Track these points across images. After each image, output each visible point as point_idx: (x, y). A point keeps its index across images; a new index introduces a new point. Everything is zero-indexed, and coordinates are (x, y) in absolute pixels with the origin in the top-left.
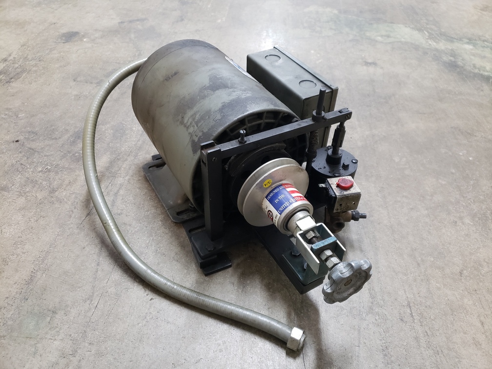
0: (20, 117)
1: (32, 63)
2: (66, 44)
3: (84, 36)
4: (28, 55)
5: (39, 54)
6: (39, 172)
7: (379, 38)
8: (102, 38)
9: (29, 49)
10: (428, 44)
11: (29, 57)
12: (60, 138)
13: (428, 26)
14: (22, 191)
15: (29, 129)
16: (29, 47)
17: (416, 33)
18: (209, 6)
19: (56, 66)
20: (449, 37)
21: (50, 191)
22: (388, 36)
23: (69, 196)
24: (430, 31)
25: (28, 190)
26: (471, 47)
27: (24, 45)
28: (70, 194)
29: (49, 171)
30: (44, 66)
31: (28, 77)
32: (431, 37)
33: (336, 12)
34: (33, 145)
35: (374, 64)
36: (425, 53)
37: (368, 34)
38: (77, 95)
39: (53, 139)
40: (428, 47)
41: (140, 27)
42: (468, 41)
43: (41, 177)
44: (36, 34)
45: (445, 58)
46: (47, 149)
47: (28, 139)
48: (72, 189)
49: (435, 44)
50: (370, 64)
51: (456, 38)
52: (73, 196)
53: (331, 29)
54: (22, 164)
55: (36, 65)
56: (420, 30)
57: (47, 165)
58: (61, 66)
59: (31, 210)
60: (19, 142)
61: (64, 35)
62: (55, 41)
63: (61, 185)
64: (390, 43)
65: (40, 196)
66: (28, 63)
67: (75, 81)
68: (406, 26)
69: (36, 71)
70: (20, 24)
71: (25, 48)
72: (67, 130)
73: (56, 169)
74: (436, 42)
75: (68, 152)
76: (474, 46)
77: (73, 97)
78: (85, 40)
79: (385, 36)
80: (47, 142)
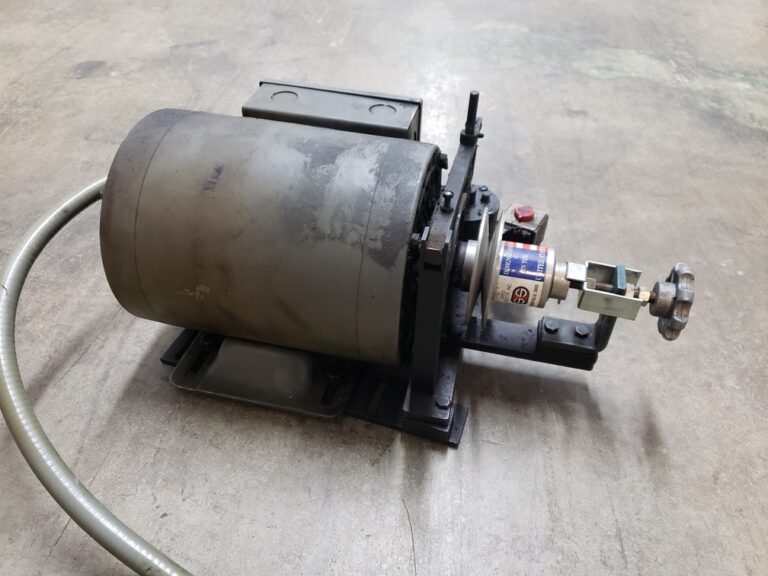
2: (80, 80)
3: (112, 68)
4: (17, 97)
5: (35, 97)
7: (594, 72)
9: (22, 87)
10: (675, 81)
11: (18, 100)
13: (676, 53)
20: (710, 69)
22: (609, 69)
24: (679, 61)
26: (747, 86)
27: (14, 82)
28: (51, 326)
32: (681, 70)
35: (583, 113)
36: (670, 96)
37: (575, 65)
38: (87, 162)
40: (678, 86)
41: (204, 54)
42: (743, 76)
44: (36, 65)
45: (703, 104)
49: (686, 81)
50: (577, 113)
51: (723, 70)
53: (515, 56)
55: (28, 114)
56: (663, 59)
58: (67, 116)
61: (80, 66)
62: (64, 76)
63: (39, 311)
64: (610, 80)
66: (16, 110)
67: (86, 139)
68: (640, 53)
69: (26, 123)
70: (13, 50)
71: (16, 87)
74: (688, 79)
76: (753, 85)
77: (80, 166)
78: (113, 74)
79: (603, 68)
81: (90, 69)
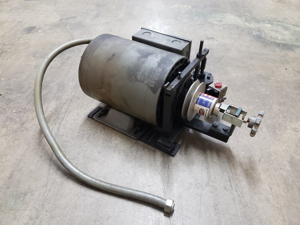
0: (2, 80)
1: (8, 47)
2: (28, 34)
3: (39, 29)
4: (5, 42)
5: (12, 42)
6: (14, 113)
7: (216, 23)
8: (49, 29)
9: (6, 38)
10: (244, 25)
11: (6, 43)
12: (26, 92)
13: (245, 14)
14: (4, 125)
15: (7, 87)
16: (6, 37)
17: (237, 18)
18: (114, 7)
19: (23, 48)
20: (257, 20)
21: (21, 124)
22: (221, 21)
23: (33, 126)
24: (246, 17)
25: (8, 124)
26: (270, 25)
27: (3, 36)
28: (33, 125)
29: (20, 112)
30: (15, 48)
31: (6, 56)
32: (246, 20)
33: (190, 7)
34: (10, 97)
35: (213, 38)
36: (243, 30)
37: (209, 20)
38: (35, 65)
39: (22, 93)
40: (245, 27)
41: (72, 22)
42: (268, 22)
43: (15, 116)
44: (10, 29)
45: (255, 33)
46: (18, 99)
47: (7, 93)
48: (34, 122)
49: (248, 24)
50: (210, 38)
51: (261, 20)
52: (35, 126)
53: (187, 18)
54: (4, 109)
55: (10, 48)
56: (240, 16)
57: (19, 108)
58: (25, 48)
59: (10, 136)
60: (2, 96)
61: (27, 29)
62: (21, 32)
63: (28, 120)
64: (222, 25)
65: (15, 127)
66: (5, 47)
67: (34, 57)
68: (232, 14)
69: (10, 52)
71: (4, 38)
72: (30, 87)
73: (24, 111)
74: (249, 24)
75: (31, 100)
76: (272, 25)
77: (33, 67)
78: (39, 31)
79: (219, 21)
80: (18, 95)
81: (30, 30)
